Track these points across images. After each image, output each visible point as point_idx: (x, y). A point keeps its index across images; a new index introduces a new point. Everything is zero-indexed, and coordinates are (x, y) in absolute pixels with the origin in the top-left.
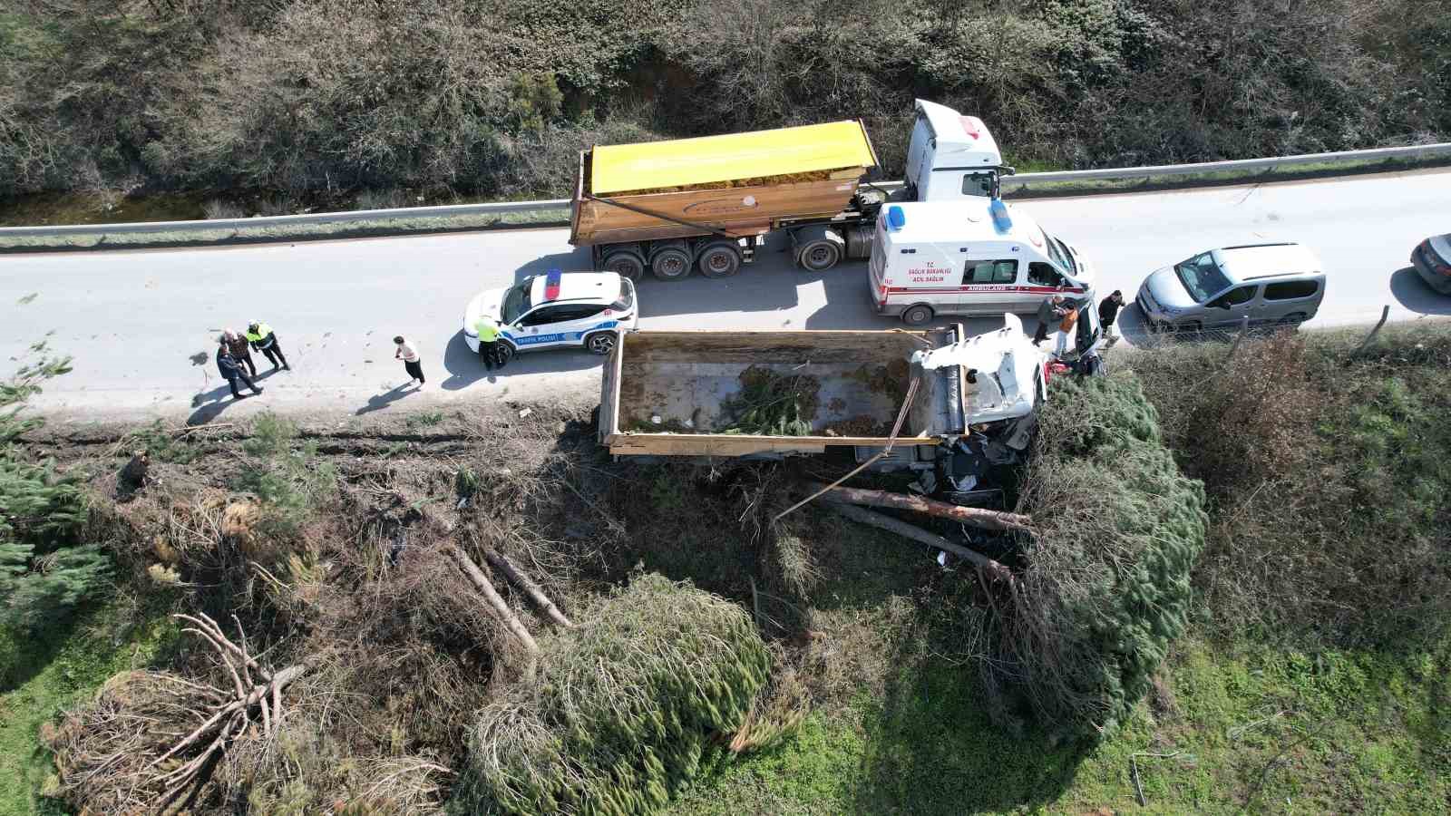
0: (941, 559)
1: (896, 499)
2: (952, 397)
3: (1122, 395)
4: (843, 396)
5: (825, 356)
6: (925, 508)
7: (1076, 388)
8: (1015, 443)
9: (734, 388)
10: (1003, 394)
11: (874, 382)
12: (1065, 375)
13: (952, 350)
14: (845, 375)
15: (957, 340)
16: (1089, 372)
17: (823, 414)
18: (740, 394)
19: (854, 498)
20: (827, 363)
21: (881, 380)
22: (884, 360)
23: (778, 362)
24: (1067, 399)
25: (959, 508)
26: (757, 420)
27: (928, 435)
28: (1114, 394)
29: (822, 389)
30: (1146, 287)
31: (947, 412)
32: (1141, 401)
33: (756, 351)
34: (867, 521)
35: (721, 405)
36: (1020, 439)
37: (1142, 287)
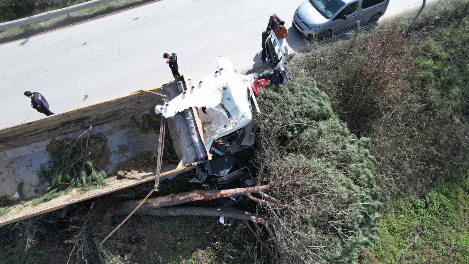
0: (222, 220)
1: (182, 198)
2: (193, 134)
3: (305, 93)
4: (125, 142)
5: (102, 119)
6: (202, 198)
7: (276, 94)
8: (247, 143)
9: (45, 159)
10: (229, 115)
11: (144, 126)
12: (267, 87)
13: (183, 98)
14: (122, 127)
15: (186, 89)
16: (281, 81)
17: (114, 159)
18: (50, 162)
19: (155, 206)
20: (105, 123)
21: (147, 123)
22: (145, 110)
23: (70, 132)
24: (273, 105)
25: (223, 192)
26: (64, 180)
27: (184, 164)
28: (300, 93)
29: (109, 142)
30: (297, 15)
31: (192, 144)
32: (318, 92)
33: (49, 131)
34: (168, 214)
35: (38, 174)
36: (250, 138)
37: (294, 17)
